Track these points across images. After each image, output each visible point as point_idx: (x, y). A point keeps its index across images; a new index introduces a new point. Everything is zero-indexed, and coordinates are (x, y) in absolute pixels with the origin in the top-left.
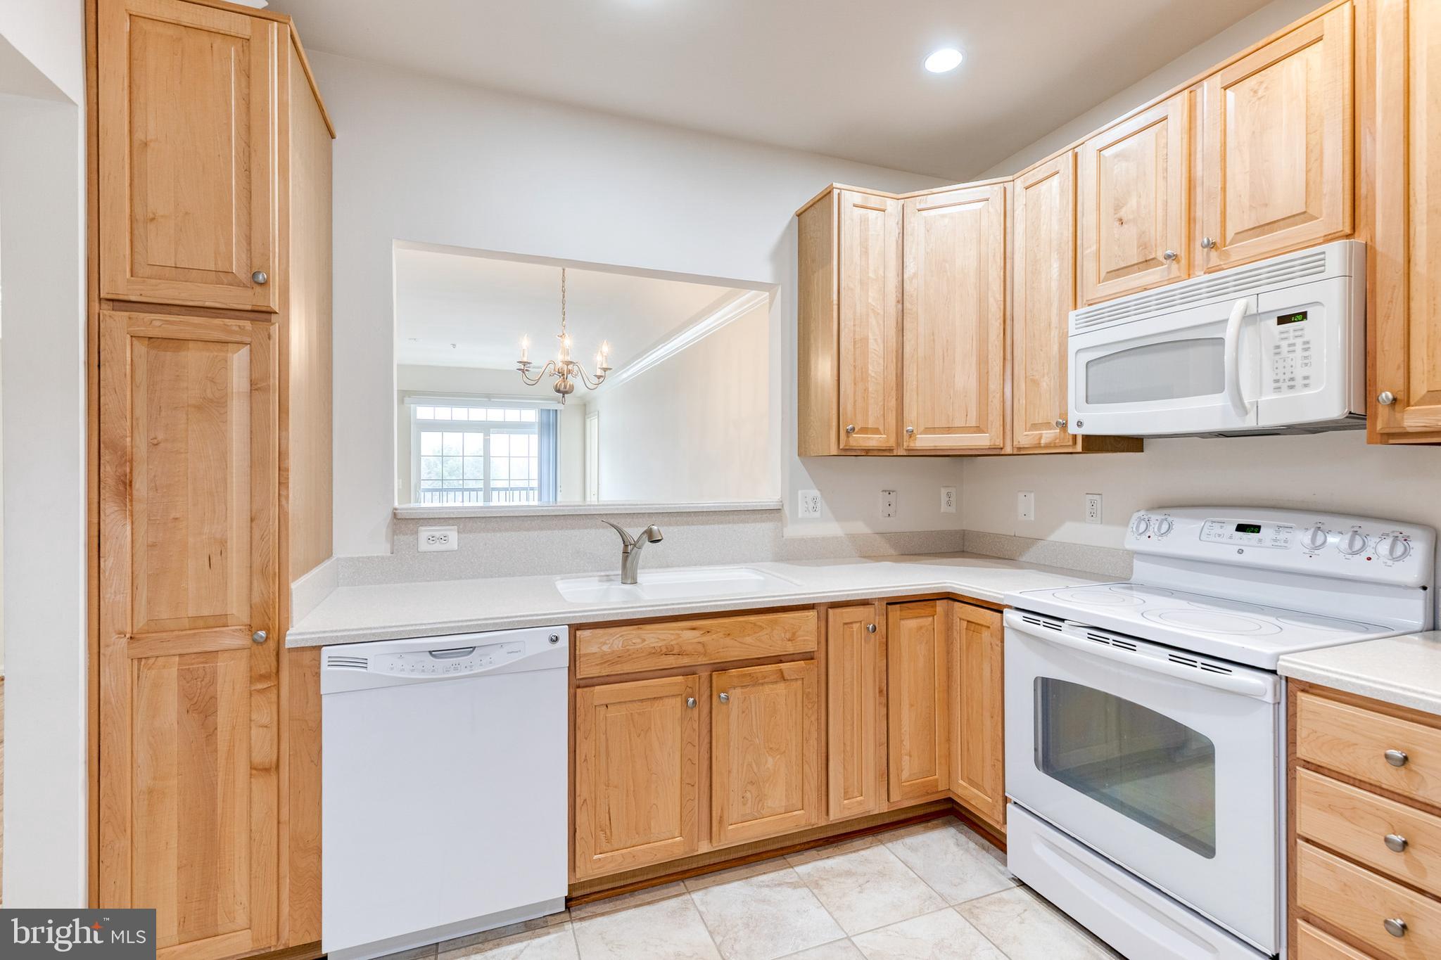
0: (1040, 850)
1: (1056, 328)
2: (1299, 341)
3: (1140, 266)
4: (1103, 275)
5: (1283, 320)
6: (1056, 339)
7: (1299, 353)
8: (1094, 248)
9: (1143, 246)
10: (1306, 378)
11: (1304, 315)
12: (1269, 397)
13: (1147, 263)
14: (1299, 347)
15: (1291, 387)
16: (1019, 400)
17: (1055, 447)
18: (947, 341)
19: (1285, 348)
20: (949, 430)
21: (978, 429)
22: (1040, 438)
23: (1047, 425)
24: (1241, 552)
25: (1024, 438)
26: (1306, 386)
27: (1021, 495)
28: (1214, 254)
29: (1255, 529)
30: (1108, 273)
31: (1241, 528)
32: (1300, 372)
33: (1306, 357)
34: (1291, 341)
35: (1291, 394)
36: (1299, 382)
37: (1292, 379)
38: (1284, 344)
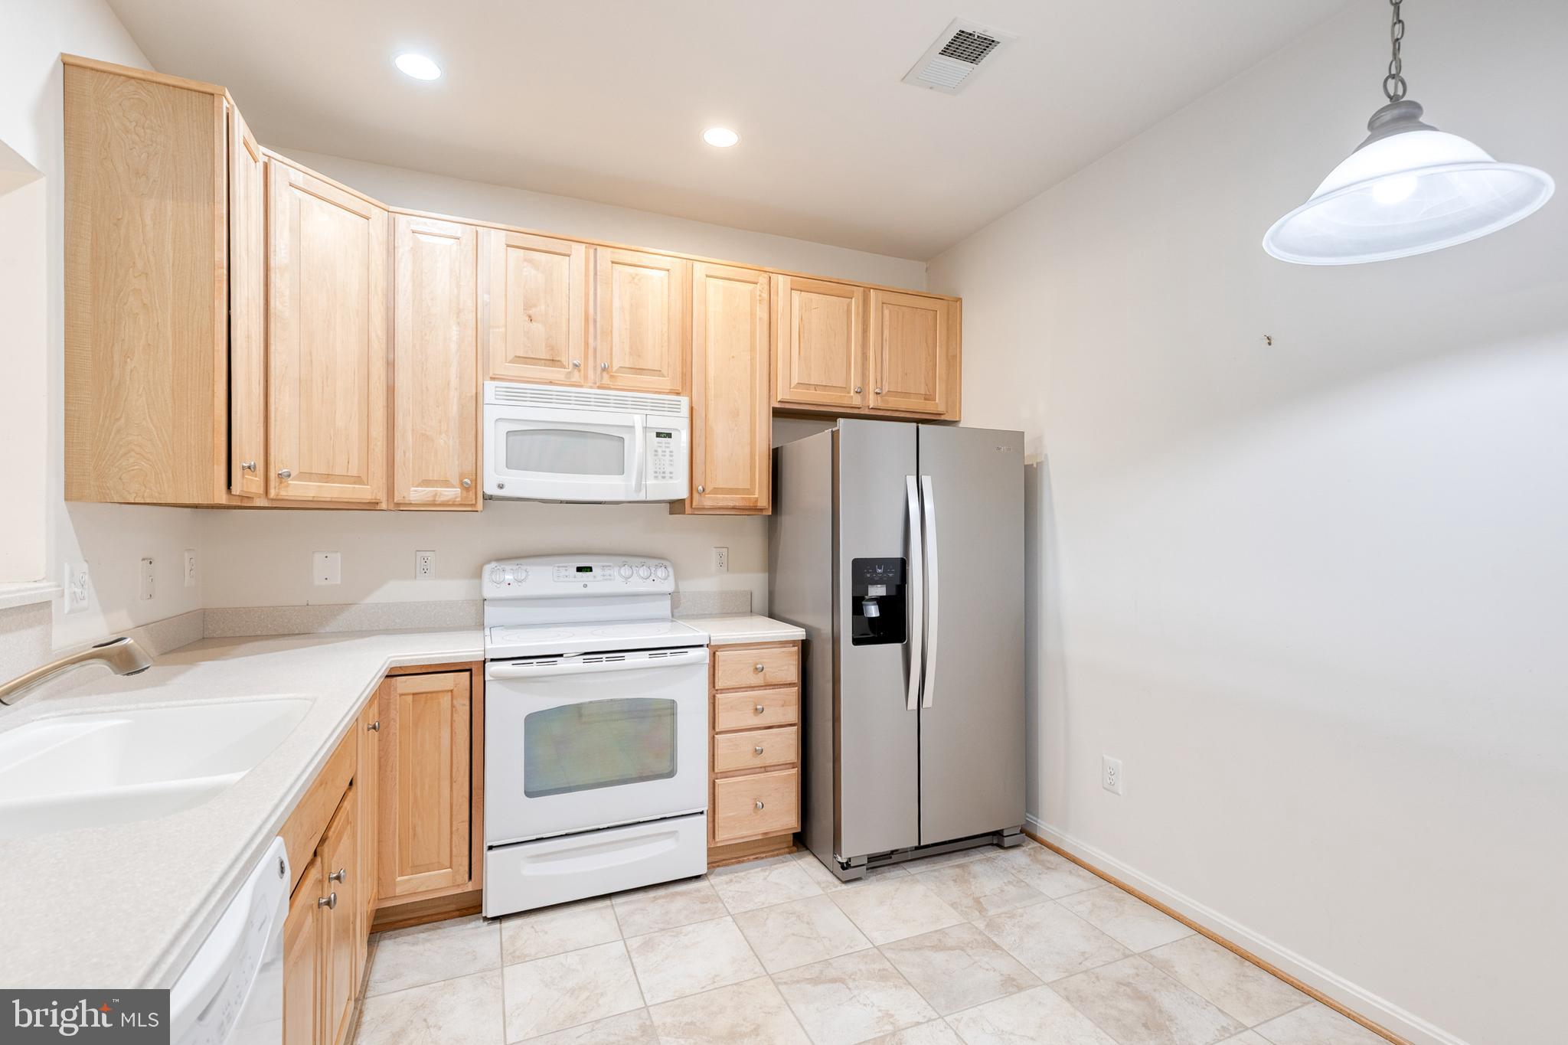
0: (530, 870)
1: (456, 389)
2: (667, 450)
3: (546, 362)
4: (510, 357)
5: (659, 435)
6: (455, 399)
7: (668, 457)
8: (503, 330)
9: (552, 348)
10: (671, 473)
11: (669, 435)
12: (651, 482)
13: (553, 362)
14: (668, 454)
15: (664, 477)
16: (404, 452)
17: (453, 505)
18: (327, 367)
19: (660, 453)
20: (328, 477)
21: (358, 480)
22: (436, 494)
23: (446, 483)
24: (585, 586)
25: (417, 494)
26: (671, 478)
27: (318, 558)
28: (605, 374)
29: (590, 569)
30: (516, 357)
31: (579, 569)
32: (668, 469)
33: (671, 461)
34: (664, 450)
35: (663, 482)
36: (667, 475)
37: (664, 473)
38: (660, 450)
